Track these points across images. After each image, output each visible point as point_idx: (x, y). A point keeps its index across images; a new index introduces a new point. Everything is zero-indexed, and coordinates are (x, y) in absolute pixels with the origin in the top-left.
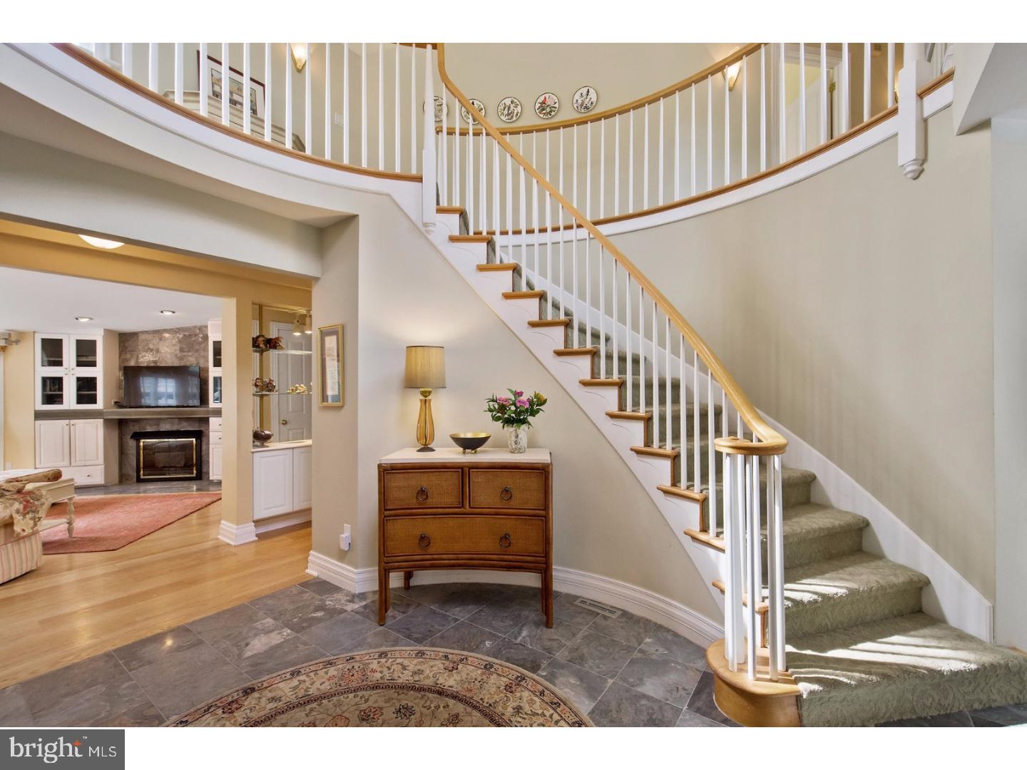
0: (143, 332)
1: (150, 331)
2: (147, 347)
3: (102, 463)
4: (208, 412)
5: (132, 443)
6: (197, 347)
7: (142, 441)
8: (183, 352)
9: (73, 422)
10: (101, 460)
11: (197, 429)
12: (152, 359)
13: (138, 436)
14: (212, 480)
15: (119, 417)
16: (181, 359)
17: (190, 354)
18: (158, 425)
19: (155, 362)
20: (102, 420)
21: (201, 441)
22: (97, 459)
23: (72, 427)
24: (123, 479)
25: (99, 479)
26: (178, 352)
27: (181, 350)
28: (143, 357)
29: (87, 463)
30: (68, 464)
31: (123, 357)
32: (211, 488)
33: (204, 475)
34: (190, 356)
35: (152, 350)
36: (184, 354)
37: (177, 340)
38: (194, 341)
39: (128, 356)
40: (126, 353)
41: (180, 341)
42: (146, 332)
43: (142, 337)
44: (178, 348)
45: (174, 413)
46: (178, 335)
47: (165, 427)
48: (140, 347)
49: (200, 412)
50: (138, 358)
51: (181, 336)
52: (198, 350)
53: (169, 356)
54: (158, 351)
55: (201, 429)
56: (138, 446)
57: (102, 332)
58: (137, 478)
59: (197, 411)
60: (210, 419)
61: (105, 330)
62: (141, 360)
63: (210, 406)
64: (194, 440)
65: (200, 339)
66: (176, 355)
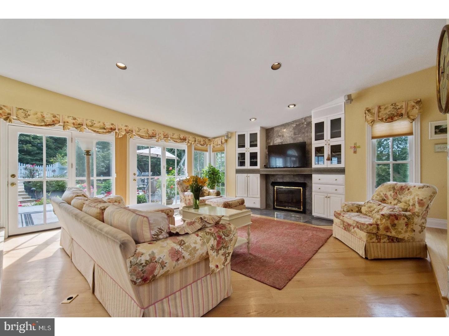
0: (276, 127)
1: (280, 125)
2: (278, 135)
3: (259, 197)
4: (312, 171)
5: (271, 187)
6: (303, 131)
7: (276, 187)
8: (296, 135)
9: (249, 175)
10: (259, 196)
11: (303, 182)
12: (280, 141)
13: (274, 184)
14: (313, 216)
15: (267, 173)
16: (294, 139)
17: (299, 136)
18: (283, 178)
19: (282, 142)
20: (259, 175)
21: (305, 189)
22: (258, 195)
23: (248, 178)
24: (267, 206)
25: (258, 205)
26: (293, 136)
27: (295, 134)
28: (276, 141)
29: (254, 196)
30: (247, 196)
31: (267, 141)
32: (313, 222)
33: (308, 212)
34: (299, 137)
35: (280, 136)
36: (296, 136)
37: (292, 128)
38: (302, 127)
39: (269, 141)
40: (269, 140)
41: (294, 129)
42: (278, 126)
43: (276, 129)
44: (292, 133)
45: (292, 171)
46: (293, 125)
47: (287, 180)
48: (275, 135)
49: (306, 171)
50: (274, 142)
51: (295, 125)
52: (304, 133)
53: (288, 139)
54: (283, 136)
55: (305, 182)
56: (274, 189)
57: (259, 129)
58: (273, 207)
59: (305, 170)
60: (313, 175)
61: (261, 127)
62: (275, 142)
63: (313, 167)
64: (301, 188)
65: (305, 126)
66: (292, 137)
